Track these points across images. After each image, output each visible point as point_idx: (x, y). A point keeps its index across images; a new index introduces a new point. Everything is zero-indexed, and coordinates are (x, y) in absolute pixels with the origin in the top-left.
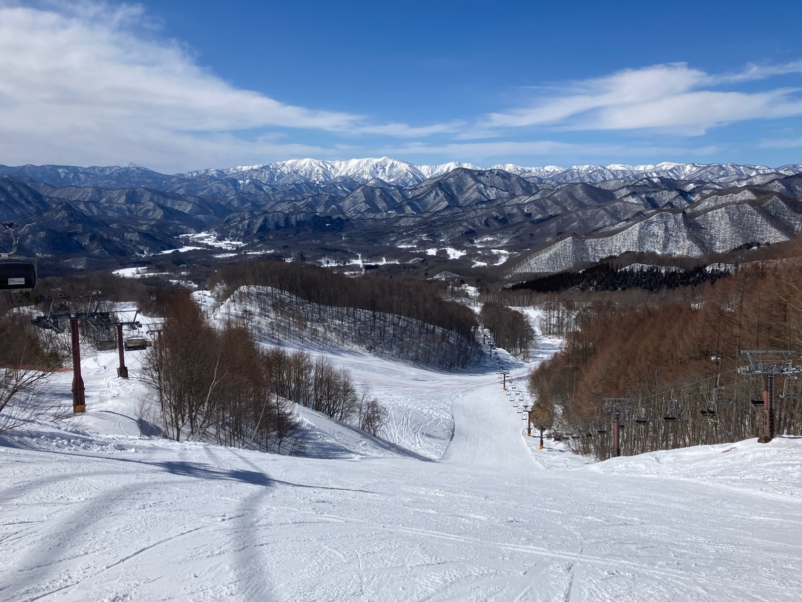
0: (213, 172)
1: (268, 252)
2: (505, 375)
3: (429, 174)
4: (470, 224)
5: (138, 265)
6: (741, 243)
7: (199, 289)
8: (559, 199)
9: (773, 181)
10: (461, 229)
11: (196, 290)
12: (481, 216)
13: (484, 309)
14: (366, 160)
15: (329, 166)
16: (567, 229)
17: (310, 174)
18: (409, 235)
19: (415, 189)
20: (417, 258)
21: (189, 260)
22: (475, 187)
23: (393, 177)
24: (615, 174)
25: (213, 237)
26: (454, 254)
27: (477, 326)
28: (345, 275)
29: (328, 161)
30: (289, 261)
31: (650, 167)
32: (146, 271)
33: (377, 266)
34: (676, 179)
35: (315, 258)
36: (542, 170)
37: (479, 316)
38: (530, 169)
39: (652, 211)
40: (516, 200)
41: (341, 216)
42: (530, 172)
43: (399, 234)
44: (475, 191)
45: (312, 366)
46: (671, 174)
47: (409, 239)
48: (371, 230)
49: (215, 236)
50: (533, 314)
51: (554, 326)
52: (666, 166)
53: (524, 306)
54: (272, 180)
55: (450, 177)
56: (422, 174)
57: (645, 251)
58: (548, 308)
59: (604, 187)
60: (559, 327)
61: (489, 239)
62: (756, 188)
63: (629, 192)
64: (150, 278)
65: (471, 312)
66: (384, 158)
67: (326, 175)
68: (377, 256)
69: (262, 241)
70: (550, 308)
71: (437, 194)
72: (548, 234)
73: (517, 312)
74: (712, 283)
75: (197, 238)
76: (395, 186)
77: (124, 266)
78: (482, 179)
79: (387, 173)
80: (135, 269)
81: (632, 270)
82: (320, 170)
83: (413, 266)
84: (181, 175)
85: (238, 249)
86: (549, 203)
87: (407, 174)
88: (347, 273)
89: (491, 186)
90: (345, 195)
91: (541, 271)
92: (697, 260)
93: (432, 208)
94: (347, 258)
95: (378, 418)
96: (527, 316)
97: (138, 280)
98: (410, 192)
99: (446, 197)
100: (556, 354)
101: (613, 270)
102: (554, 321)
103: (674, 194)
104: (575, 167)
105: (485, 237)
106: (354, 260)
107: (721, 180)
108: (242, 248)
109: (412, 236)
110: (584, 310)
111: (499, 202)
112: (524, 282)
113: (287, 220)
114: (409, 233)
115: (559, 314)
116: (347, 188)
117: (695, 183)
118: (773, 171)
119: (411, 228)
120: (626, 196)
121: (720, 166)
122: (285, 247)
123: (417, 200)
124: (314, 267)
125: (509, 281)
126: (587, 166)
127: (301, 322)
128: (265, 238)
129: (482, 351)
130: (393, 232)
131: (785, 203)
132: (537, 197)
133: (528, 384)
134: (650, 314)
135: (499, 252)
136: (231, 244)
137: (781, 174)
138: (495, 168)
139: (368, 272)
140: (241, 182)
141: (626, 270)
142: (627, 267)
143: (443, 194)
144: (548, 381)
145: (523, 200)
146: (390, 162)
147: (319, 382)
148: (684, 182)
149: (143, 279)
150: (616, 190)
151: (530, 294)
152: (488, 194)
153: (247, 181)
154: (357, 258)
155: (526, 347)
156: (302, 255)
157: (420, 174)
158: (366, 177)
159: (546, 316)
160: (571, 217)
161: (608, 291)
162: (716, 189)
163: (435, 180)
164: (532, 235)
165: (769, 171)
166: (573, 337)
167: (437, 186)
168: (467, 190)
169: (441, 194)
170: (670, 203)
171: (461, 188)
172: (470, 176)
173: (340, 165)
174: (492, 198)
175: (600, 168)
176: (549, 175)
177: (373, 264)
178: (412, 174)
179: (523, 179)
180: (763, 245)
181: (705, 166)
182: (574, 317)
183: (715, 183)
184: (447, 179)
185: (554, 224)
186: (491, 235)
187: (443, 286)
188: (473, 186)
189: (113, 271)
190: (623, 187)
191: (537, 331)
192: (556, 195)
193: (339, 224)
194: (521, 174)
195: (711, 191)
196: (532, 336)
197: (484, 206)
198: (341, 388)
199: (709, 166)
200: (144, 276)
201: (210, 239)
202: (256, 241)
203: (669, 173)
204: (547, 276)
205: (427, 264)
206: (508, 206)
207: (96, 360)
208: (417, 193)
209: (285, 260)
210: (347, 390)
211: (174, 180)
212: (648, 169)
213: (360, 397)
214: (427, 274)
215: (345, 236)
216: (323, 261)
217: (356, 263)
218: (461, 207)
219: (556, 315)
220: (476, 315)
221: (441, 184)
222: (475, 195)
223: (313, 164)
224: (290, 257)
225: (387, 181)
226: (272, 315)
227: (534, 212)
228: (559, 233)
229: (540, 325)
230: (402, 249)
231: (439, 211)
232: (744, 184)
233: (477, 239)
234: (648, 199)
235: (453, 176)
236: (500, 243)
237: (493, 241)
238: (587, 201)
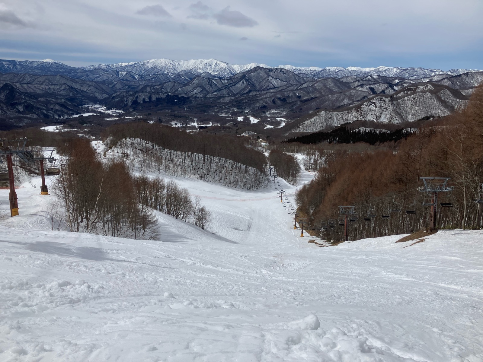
0: (103, 65)
1: (139, 117)
2: (282, 193)
3: (239, 70)
4: (264, 102)
5: (57, 124)
6: (423, 116)
7: (95, 140)
8: (318, 88)
9: (444, 79)
10: (258, 105)
11: (94, 140)
12: (271, 97)
13: (271, 154)
14: (199, 60)
15: (177, 64)
16: (322, 106)
17: (165, 68)
18: (226, 108)
20: (231, 123)
21: (89, 122)
22: (267, 79)
23: (216, 72)
24: (351, 73)
25: (104, 107)
26: (254, 120)
27: (266, 164)
28: (187, 132)
29: (176, 61)
30: (151, 122)
31: (372, 69)
32: (62, 128)
33: (206, 127)
34: (387, 76)
35: (169, 121)
36: (308, 69)
37: (268, 158)
38: (300, 68)
39: (373, 96)
40: (291, 88)
41: (184, 95)
42: (300, 70)
43: (220, 107)
44: (267, 82)
45: (165, 187)
46: (384, 73)
47: (226, 111)
48: (203, 104)
49: (105, 107)
50: (300, 157)
51: (312, 164)
52: (382, 68)
53: (294, 152)
54: (141, 72)
55: (252, 72)
56: (234, 70)
57: (367, 120)
58: (309, 154)
59: (345, 80)
60: (315, 165)
61: (275, 111)
62: (434, 83)
63: (359, 84)
64: (65, 132)
65: (264, 156)
66: (211, 59)
67: (175, 69)
68: (206, 121)
69: (135, 110)
70: (310, 154)
71: (243, 83)
72: (310, 109)
73: (290, 156)
74: (406, 139)
75: (94, 108)
76: (218, 77)
77: (48, 124)
78: (271, 73)
79: (213, 69)
80: (55, 126)
81: (359, 132)
82: (171, 66)
83: (229, 128)
84: (83, 67)
85: (120, 115)
86: (311, 90)
87: (225, 69)
88: (188, 131)
89: (277, 79)
90: (186, 82)
91: (306, 131)
92: (398, 125)
93: (241, 91)
94: (188, 122)
95: (205, 218)
96: (296, 158)
97: (57, 133)
98: (227, 81)
99: (249, 85)
100: (312, 181)
101: (348, 131)
102: (312, 161)
103: (386, 85)
104: (327, 68)
105: (273, 110)
106: (192, 123)
107: (414, 77)
108: (122, 115)
109: (228, 108)
110: (330, 155)
111: (281, 88)
112: (296, 138)
113: (150, 98)
114: (226, 107)
115: (315, 157)
116: (188, 78)
117: (399, 79)
118: (445, 73)
119: (228, 103)
120: (357, 86)
121: (414, 69)
122: (149, 114)
124: (167, 126)
125: (286, 137)
126: (335, 68)
127: (159, 160)
128: (137, 108)
129: (269, 179)
130: (216, 106)
131: (451, 92)
132: (305, 86)
133: (296, 199)
134: (369, 157)
135: (281, 119)
136: (116, 112)
137: (449, 75)
138: (279, 67)
139: (201, 130)
140: (121, 73)
141: (356, 131)
142: (357, 130)
144: (307, 196)
145: (296, 88)
146: (215, 62)
147: (169, 197)
148: (392, 79)
149: (60, 133)
150: (352, 83)
151: (299, 145)
152: (275, 84)
153: (125, 73)
154: (194, 122)
155: (295, 177)
156: (160, 120)
158: (200, 71)
159: (308, 158)
160: (325, 99)
161: (344, 144)
162: (411, 83)
163: (243, 74)
164: (301, 109)
165: (441, 73)
166: (323, 171)
167: (243, 78)
168: (262, 81)
169: (246, 83)
170: (383, 92)
171: (258, 80)
172: (264, 72)
173: (184, 64)
174: (277, 86)
175: (342, 69)
176: (312, 73)
177: (204, 126)
178: (229, 70)
179: (296, 74)
180: (436, 117)
181: (405, 69)
182: (324, 159)
183: (410, 80)
184: (250, 73)
185: (314, 103)
186: (276, 109)
187: (247, 139)
188: (265, 78)
189: (41, 128)
190: (356, 81)
191: (302, 167)
192: (316, 85)
193: (183, 101)
194: (295, 71)
195: (408, 84)
196: (299, 170)
197: (272, 91)
198: (183, 200)
199: (407, 69)
200: (61, 131)
201: (102, 109)
202: (131, 110)
203: (383, 73)
204: (309, 134)
205: (237, 126)
206: (287, 91)
207: (30, 182)
208: (231, 82)
209: (149, 122)
210: (186, 201)
211: (79, 71)
212: (371, 70)
213: (194, 205)
214: (237, 132)
215: (187, 108)
216: (173, 123)
217: (194, 125)
218: (258, 91)
219: (313, 158)
220: (266, 157)
221: (245, 76)
222: (267, 84)
223: (166, 62)
224: (152, 120)
225: (213, 74)
226: (141, 155)
227: (302, 95)
228: (317, 109)
229: (304, 164)
230: (222, 116)
231: (245, 94)
232: (427, 80)
233: (267, 111)
234: (370, 88)
235: (254, 72)
236: (281, 114)
237: (278, 113)
238: (335, 89)
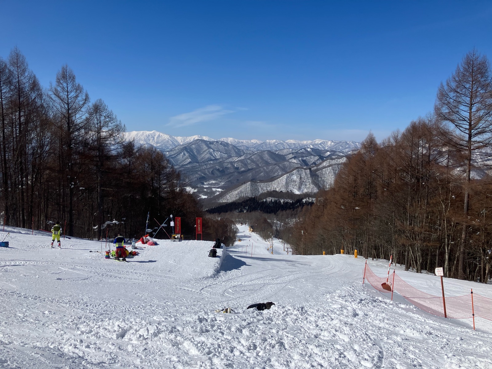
3: (182, 142)
4: (203, 173)
8: (255, 160)
10: (197, 176)
12: (210, 168)
14: (142, 132)
16: (258, 176)
19: (171, 151)
22: (207, 151)
23: (159, 143)
24: (290, 145)
26: (190, 191)
31: (309, 142)
34: (322, 149)
36: (249, 142)
38: (242, 141)
40: (230, 160)
42: (242, 143)
44: (207, 154)
46: (320, 146)
52: (318, 141)
55: (193, 144)
56: (178, 142)
59: (281, 153)
61: (213, 182)
63: (293, 156)
66: (154, 131)
71: (184, 154)
78: (212, 146)
79: (155, 141)
86: (249, 161)
87: (168, 142)
89: (217, 151)
93: (181, 162)
98: (168, 153)
99: (190, 156)
103: (317, 158)
104: (268, 141)
105: (211, 181)
111: (221, 160)
117: (330, 152)
120: (291, 159)
121: (346, 142)
123: (172, 158)
126: (275, 141)
132: (242, 158)
135: (216, 190)
138: (220, 140)
143: (188, 154)
145: (235, 159)
146: (157, 134)
148: (324, 151)
150: (285, 155)
152: (215, 155)
157: (177, 141)
158: (142, 142)
160: (260, 170)
163: (184, 146)
164: (238, 180)
167: (184, 150)
168: (203, 152)
169: (187, 155)
170: (314, 163)
171: (199, 151)
172: (205, 144)
173: (125, 135)
174: (218, 158)
175: (281, 142)
176: (253, 145)
178: (172, 141)
179: (237, 147)
181: (338, 142)
184: (191, 145)
185: (251, 174)
186: (214, 180)
188: (206, 150)
190: (290, 153)
192: (254, 157)
194: (237, 144)
197: (211, 162)
199: (340, 142)
206: (226, 163)
208: (172, 153)
218: (198, 163)
221: (187, 148)
222: (208, 156)
225: (155, 146)
227: (240, 167)
231: (185, 165)
233: (206, 182)
234: (303, 160)
235: (195, 144)
236: (219, 184)
237: (216, 183)
238: (270, 161)
